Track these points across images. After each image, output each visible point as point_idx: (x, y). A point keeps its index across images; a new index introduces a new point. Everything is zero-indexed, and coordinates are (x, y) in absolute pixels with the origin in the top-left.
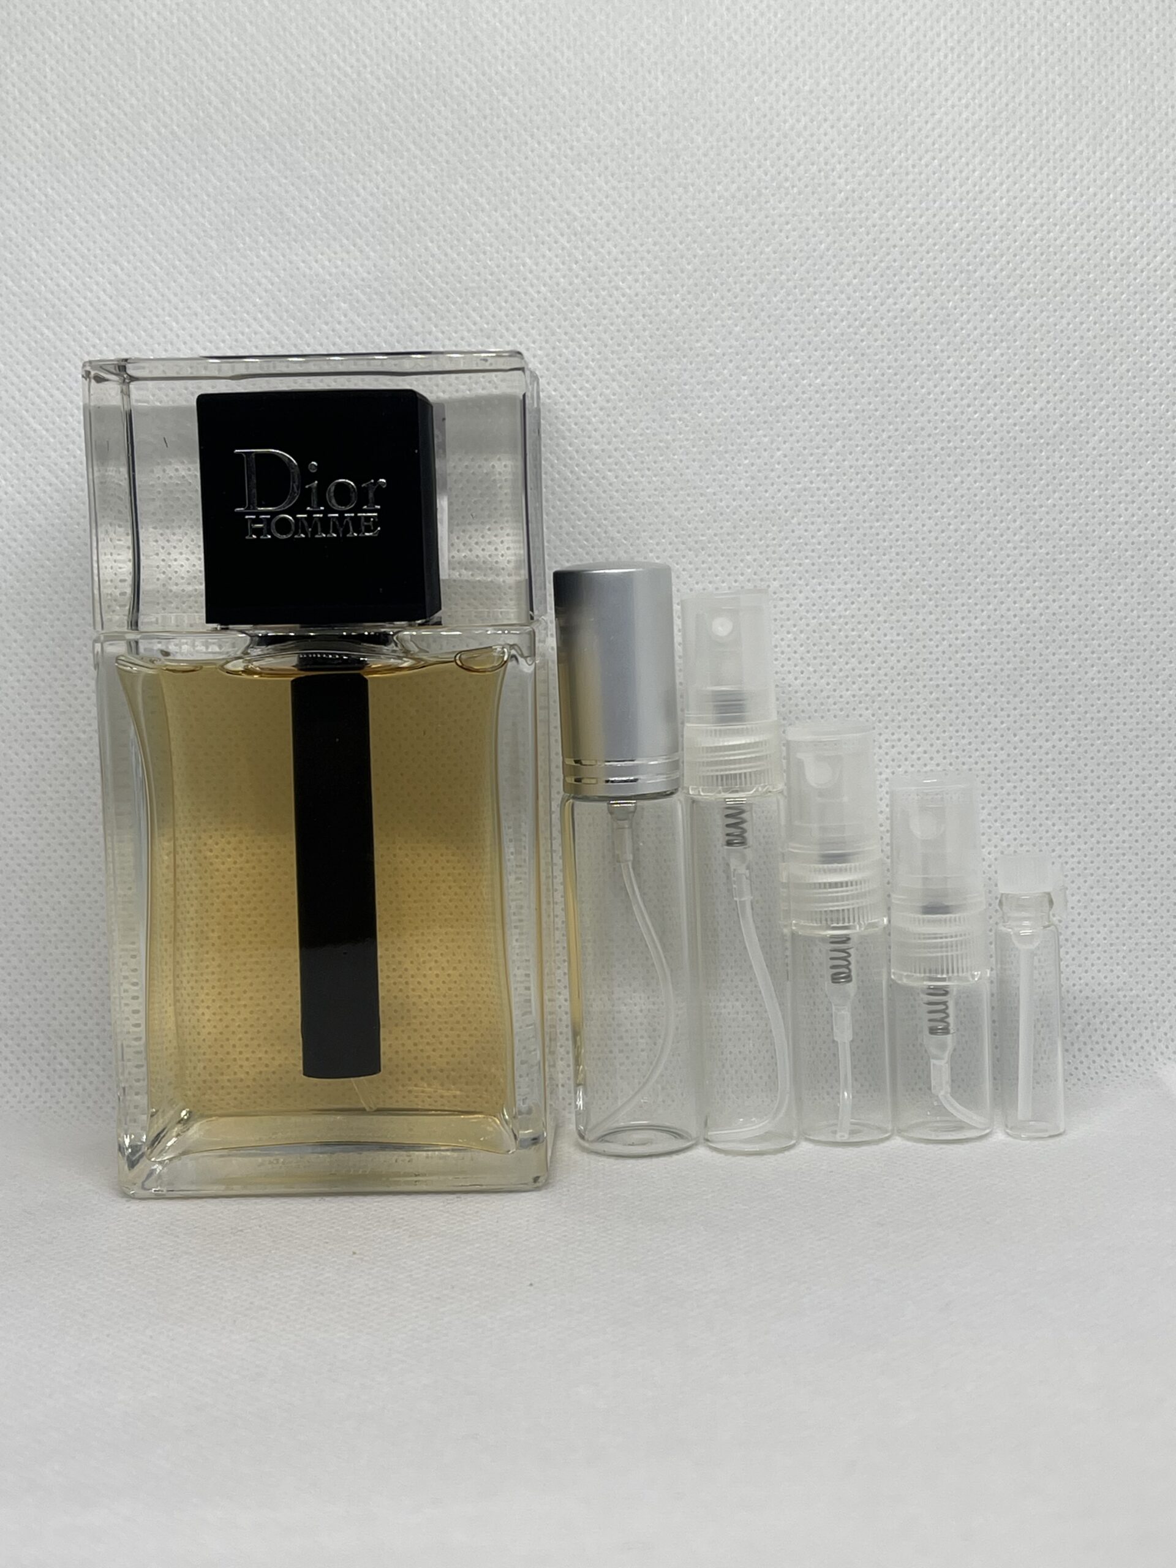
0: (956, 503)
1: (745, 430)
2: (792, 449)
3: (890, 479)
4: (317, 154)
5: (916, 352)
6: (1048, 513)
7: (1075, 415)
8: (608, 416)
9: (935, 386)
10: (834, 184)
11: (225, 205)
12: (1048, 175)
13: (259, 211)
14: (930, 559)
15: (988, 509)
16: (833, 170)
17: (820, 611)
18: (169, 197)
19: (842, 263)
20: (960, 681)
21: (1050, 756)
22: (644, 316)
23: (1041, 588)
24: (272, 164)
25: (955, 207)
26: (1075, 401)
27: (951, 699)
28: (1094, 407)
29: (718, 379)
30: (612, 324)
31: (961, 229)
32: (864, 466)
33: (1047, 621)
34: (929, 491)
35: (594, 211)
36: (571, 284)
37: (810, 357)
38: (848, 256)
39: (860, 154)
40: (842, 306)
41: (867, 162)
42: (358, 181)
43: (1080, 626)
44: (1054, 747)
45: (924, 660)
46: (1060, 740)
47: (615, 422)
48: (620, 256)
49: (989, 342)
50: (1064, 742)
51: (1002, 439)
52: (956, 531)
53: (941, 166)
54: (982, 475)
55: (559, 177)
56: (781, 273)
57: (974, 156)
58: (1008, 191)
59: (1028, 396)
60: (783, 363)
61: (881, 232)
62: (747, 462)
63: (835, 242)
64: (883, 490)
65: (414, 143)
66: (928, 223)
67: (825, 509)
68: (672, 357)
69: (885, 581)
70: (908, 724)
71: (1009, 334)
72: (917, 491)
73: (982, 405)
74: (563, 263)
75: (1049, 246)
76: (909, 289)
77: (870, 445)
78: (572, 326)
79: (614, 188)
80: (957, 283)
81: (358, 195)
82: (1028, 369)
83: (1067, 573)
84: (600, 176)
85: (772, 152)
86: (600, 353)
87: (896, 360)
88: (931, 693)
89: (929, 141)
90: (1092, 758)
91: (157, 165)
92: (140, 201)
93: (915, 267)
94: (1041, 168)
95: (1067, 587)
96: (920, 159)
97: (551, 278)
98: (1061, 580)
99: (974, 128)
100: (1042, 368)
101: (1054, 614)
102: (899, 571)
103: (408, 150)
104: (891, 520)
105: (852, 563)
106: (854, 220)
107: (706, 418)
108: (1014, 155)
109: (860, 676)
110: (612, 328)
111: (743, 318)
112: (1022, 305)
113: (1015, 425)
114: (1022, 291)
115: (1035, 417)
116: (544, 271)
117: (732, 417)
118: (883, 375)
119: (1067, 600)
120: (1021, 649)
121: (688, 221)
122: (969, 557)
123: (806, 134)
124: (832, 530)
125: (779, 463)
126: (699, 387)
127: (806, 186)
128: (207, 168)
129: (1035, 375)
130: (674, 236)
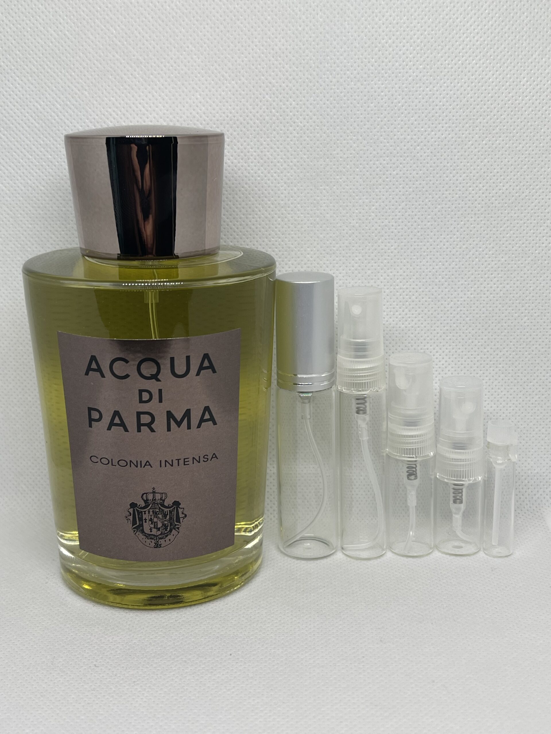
0: (461, 235)
1: (357, 196)
2: (380, 206)
3: (429, 222)
4: (140, 48)
5: (445, 159)
6: (507, 241)
7: (523, 193)
8: (289, 186)
9: (454, 177)
10: (407, 72)
11: (93, 73)
12: (517, 71)
13: (110, 77)
14: (447, 261)
15: (477, 238)
16: (407, 65)
17: (391, 285)
18: (64, 69)
19: (409, 113)
20: (459, 322)
21: (502, 359)
22: (308, 137)
23: (501, 277)
24: (117, 53)
25: (468, 86)
26: (524, 186)
27: (454, 330)
28: (533, 189)
29: (344, 170)
30: (291, 140)
31: (471, 98)
32: (416, 215)
33: (504, 294)
34: (448, 228)
35: (284, 83)
36: (271, 119)
37: (391, 160)
38: (413, 109)
39: (421, 57)
40: (408, 135)
41: (424, 61)
42: (162, 63)
43: (520, 297)
44: (504, 355)
45: (442, 311)
46: (507, 351)
47: (292, 190)
48: (296, 106)
49: (482, 155)
50: (509, 352)
51: (486, 204)
52: (460, 248)
53: (462, 64)
54: (475, 221)
55: (266, 64)
56: (378, 117)
57: (480, 60)
58: (496, 78)
59: (500, 183)
60: (377, 162)
61: (430, 98)
62: (357, 211)
63: (406, 102)
64: (425, 227)
65: (191, 43)
66: (454, 94)
67: (395, 236)
68: (321, 158)
69: (424, 272)
70: (433, 341)
71: (492, 151)
72: (441, 228)
73: (477, 187)
74: (267, 109)
75: (515, 108)
76: (443, 127)
77: (419, 205)
78: (271, 141)
79: (294, 71)
80: (467, 125)
81: (162, 70)
82: (501, 169)
83: (515, 271)
84: (287, 64)
85: (376, 55)
86: (285, 155)
87: (434, 163)
88: (444, 327)
89: (458, 51)
90: (523, 361)
91: (58, 51)
92: (49, 70)
93: (447, 116)
94: (514, 67)
95: (514, 277)
96: (452, 61)
97: (261, 116)
98: (511, 274)
99: (481, 45)
100: (508, 169)
101: (507, 290)
102: (431, 267)
103: (188, 47)
104: (428, 242)
105: (408, 262)
106: (417, 91)
107: (337, 189)
108: (501, 59)
109: (409, 317)
110: (291, 142)
111: (358, 139)
112: (500, 137)
113: (493, 197)
114: (500, 130)
115: (503, 193)
116: (257, 112)
117: (351, 189)
118: (427, 170)
119: (514, 284)
120: (490, 307)
121: (331, 89)
122: (466, 261)
123: (394, 45)
124: (398, 246)
125: (373, 212)
126: (335, 173)
127: (393, 73)
128: (83, 53)
129: (504, 172)
130: (324, 97)
